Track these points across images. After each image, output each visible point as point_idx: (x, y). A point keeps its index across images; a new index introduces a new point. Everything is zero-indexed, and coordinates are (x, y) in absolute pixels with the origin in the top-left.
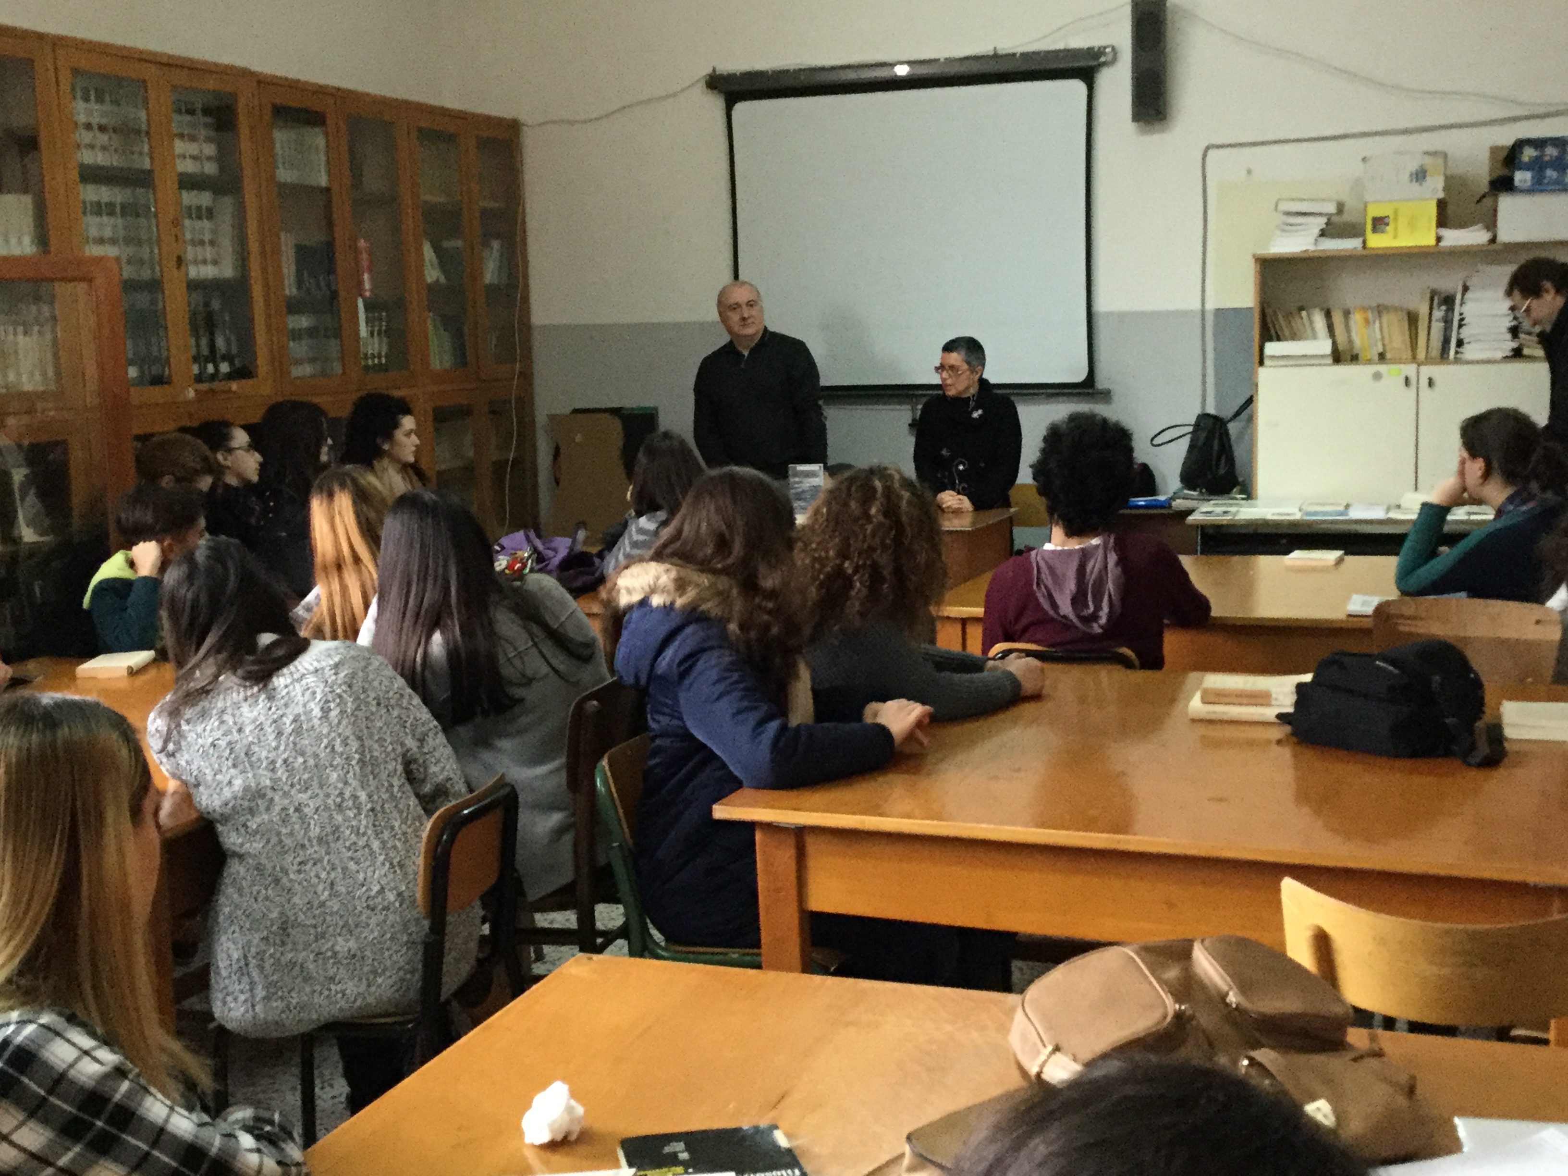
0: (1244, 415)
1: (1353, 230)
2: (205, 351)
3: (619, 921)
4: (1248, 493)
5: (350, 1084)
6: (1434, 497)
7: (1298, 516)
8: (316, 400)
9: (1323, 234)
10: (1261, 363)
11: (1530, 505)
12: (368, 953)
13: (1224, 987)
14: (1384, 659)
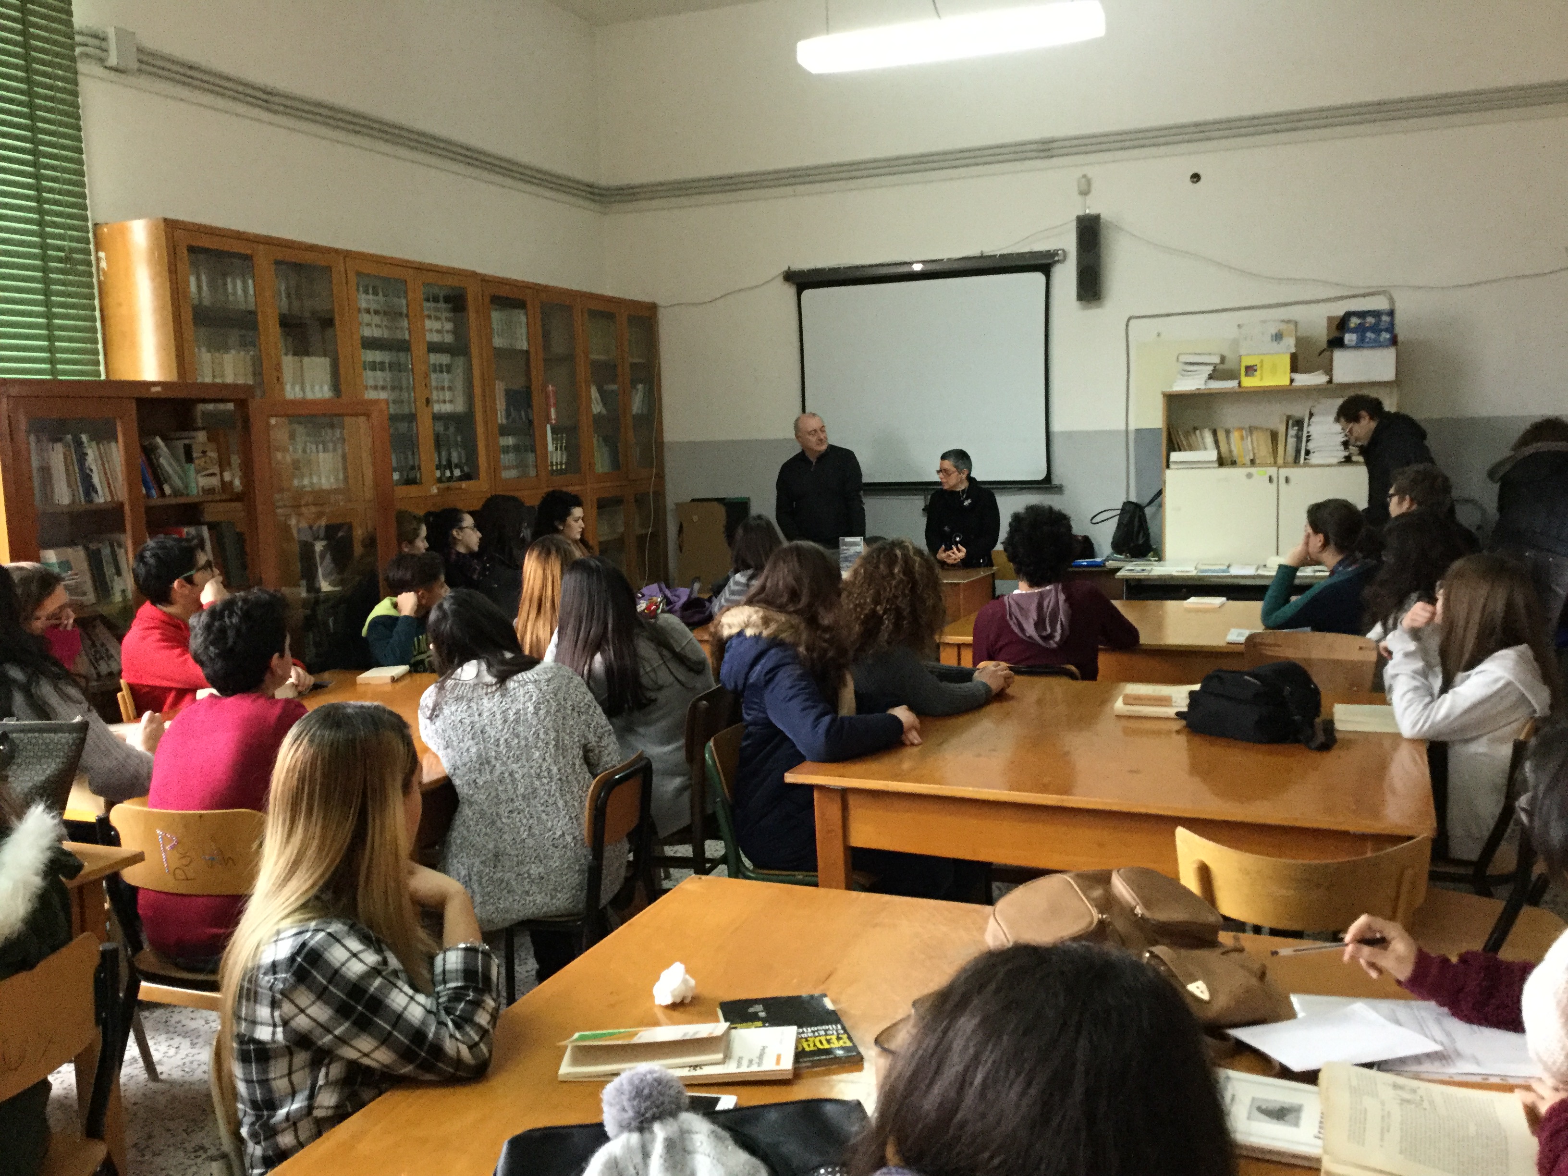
0: (1156, 502)
1: (1232, 375)
2: (444, 463)
3: (722, 852)
4: (1160, 557)
5: (538, 962)
6: (1286, 559)
7: (1194, 573)
8: (517, 494)
9: (1211, 377)
10: (1168, 467)
11: (1353, 567)
12: (552, 877)
13: (1133, 903)
14: (1249, 674)
